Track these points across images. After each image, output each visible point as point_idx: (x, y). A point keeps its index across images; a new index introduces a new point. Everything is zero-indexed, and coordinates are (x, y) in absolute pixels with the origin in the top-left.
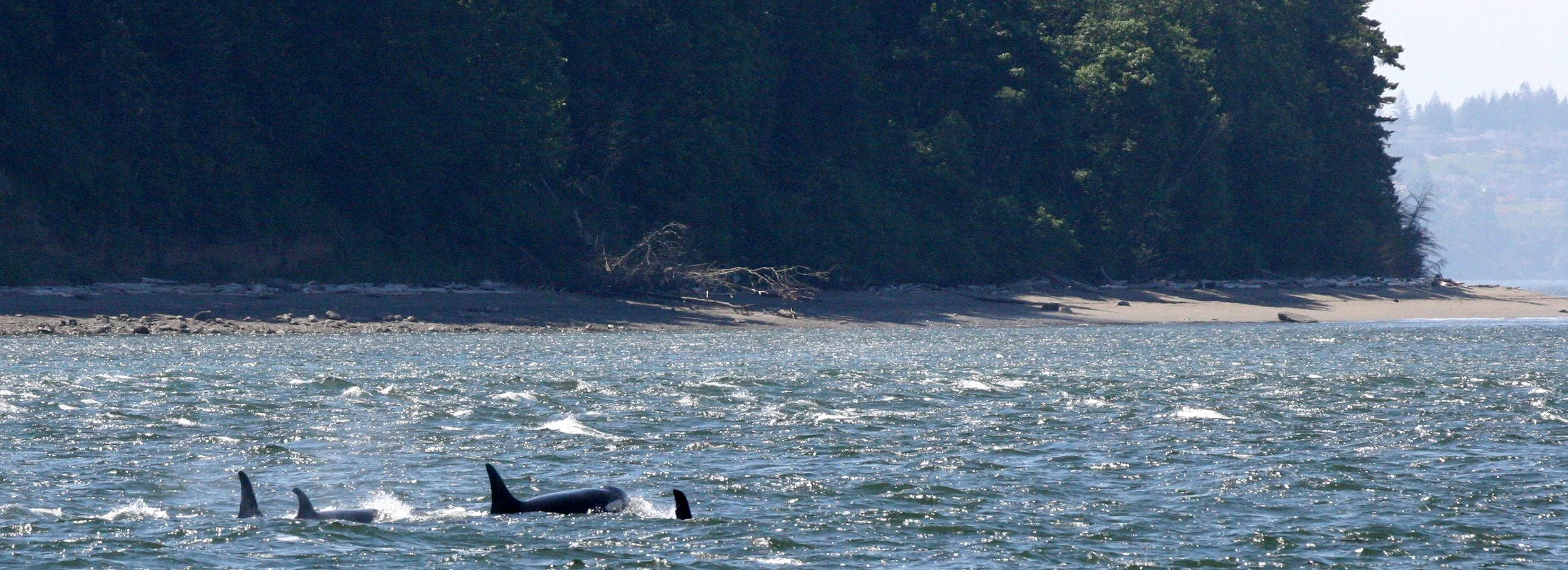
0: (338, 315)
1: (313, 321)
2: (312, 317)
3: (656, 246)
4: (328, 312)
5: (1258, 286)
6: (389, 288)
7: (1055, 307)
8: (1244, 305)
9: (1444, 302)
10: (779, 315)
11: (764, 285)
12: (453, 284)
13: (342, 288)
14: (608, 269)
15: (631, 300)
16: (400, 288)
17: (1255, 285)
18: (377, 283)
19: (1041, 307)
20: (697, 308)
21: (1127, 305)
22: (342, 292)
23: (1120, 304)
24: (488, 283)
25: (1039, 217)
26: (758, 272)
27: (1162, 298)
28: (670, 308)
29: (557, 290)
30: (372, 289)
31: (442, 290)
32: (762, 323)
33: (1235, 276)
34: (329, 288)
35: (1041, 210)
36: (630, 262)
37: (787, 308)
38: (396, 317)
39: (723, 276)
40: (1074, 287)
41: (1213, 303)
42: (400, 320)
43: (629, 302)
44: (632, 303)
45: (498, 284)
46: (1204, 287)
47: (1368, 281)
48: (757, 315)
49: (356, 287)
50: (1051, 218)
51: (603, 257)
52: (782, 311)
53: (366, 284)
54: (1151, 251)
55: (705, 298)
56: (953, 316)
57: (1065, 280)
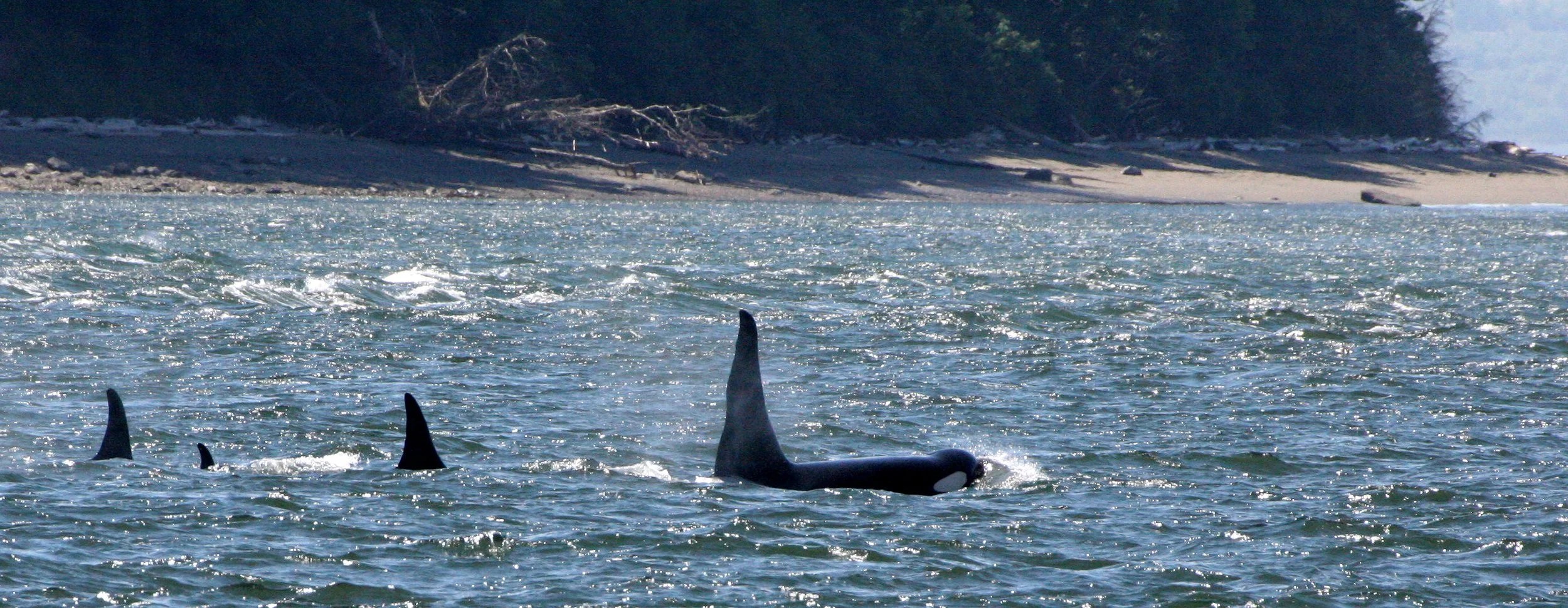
0: (65, 163)
1: (34, 172)
2: (30, 166)
3: (498, 71)
4: (51, 161)
5: (1281, 149)
6: (111, 125)
7: (1045, 175)
8: (1283, 176)
9: (1546, 177)
10: (677, 178)
11: (653, 133)
12: (198, 121)
13: (44, 123)
14: (423, 103)
15: (458, 151)
16: (127, 125)
17: (1274, 146)
18: (90, 118)
19: (1024, 174)
20: (558, 166)
21: (1139, 174)
22: (47, 130)
23: (1126, 173)
24: (246, 121)
25: (1000, 36)
26: (647, 113)
27: (1174, 165)
28: (520, 165)
29: (347, 133)
30: (91, 127)
31: (183, 129)
32: (663, 191)
33: (1243, 132)
34: (26, 122)
35: (1003, 26)
36: (454, 94)
37: (688, 169)
38: (151, 169)
39: (596, 118)
40: (1043, 145)
41: (1238, 173)
42: (155, 174)
43: (453, 153)
44: (460, 155)
45: (260, 122)
46: (1212, 147)
47: (1414, 144)
48: (649, 179)
49: (65, 122)
50: (1019, 37)
51: (414, 85)
52: (682, 173)
53: (77, 118)
54: (1141, 92)
55: (572, 151)
56: (915, 186)
57: (1029, 135)
